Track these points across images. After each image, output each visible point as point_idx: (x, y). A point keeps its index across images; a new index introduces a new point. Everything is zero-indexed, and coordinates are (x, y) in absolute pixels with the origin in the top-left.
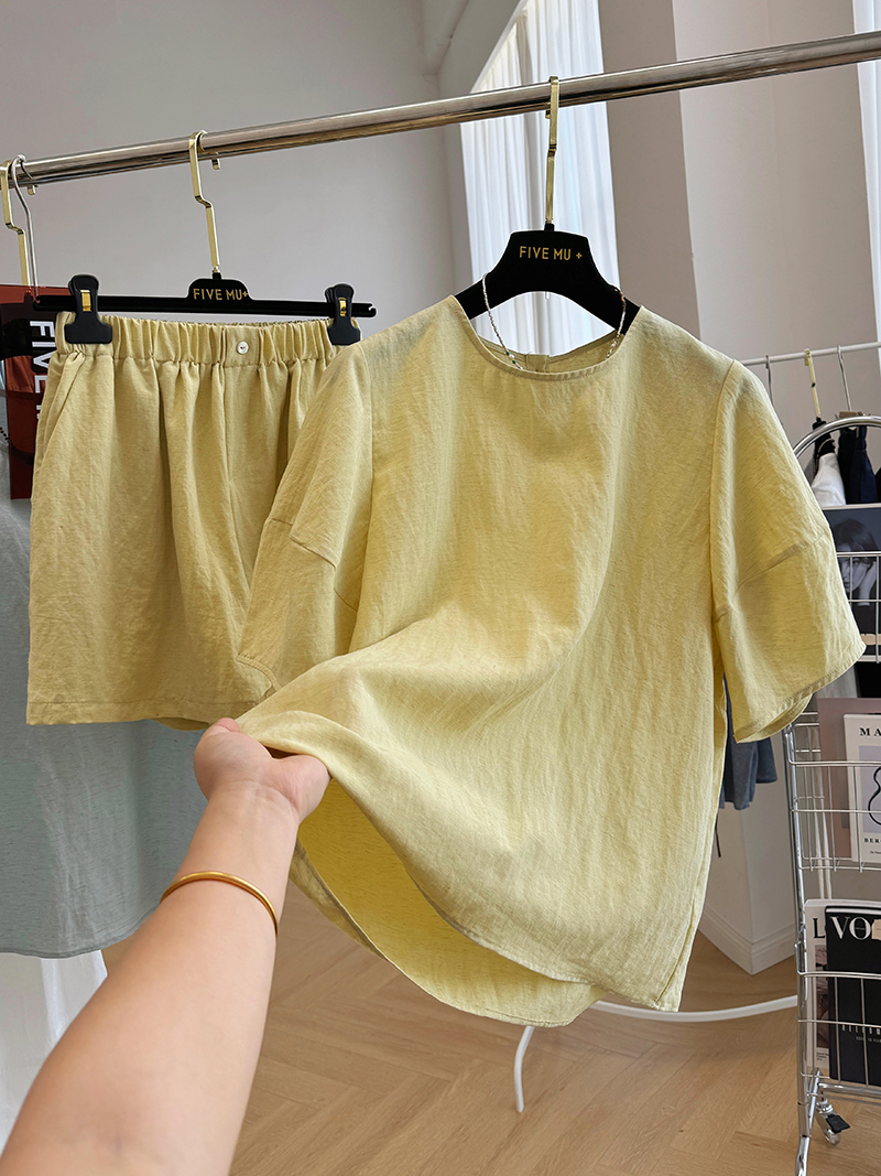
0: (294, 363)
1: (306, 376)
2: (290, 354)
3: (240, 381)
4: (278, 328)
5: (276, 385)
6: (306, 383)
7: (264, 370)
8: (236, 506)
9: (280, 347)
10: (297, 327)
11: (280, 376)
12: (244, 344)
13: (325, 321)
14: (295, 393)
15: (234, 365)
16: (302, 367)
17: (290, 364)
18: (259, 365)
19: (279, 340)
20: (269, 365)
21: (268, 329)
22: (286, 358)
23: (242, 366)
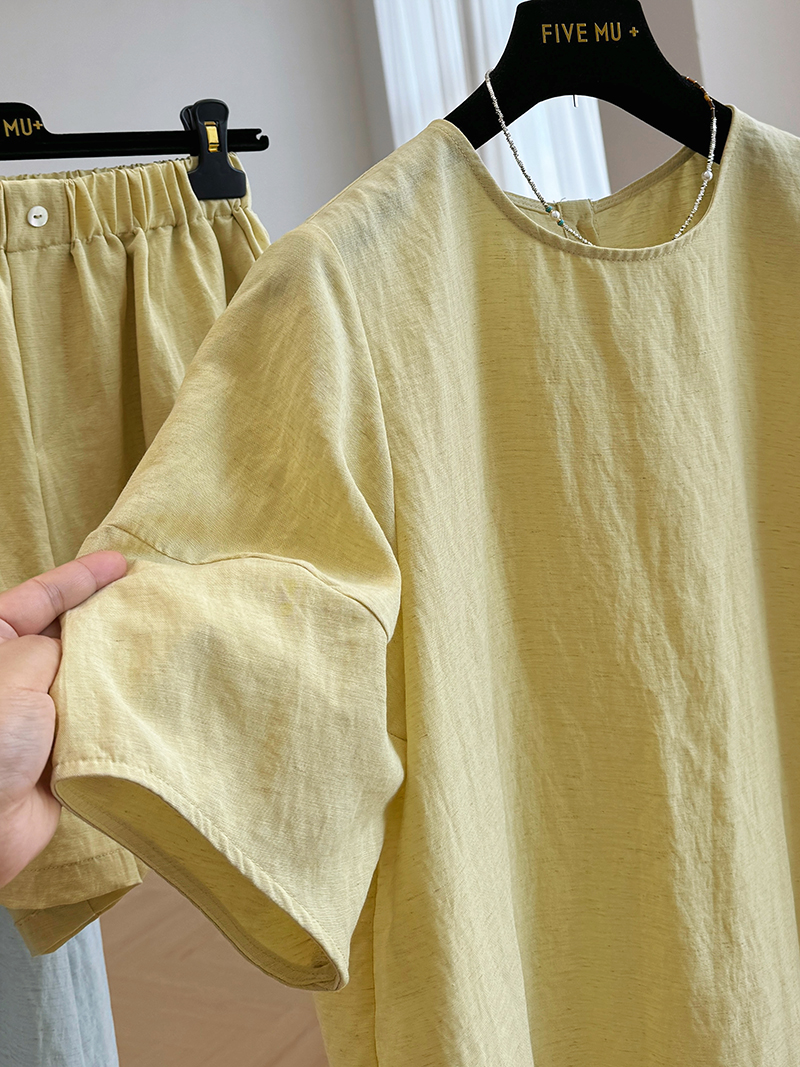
0: (134, 235)
1: (157, 256)
2: (125, 219)
3: (39, 274)
4: (100, 180)
5: (106, 276)
6: (159, 268)
7: (81, 251)
8: (53, 496)
9: (106, 210)
10: (134, 174)
11: (113, 259)
12: (41, 210)
13: (184, 162)
14: (142, 288)
15: (26, 247)
16: (149, 241)
17: (128, 237)
18: (71, 243)
19: (104, 197)
20: (90, 243)
21: (82, 181)
22: (119, 227)
23: (42, 247)
